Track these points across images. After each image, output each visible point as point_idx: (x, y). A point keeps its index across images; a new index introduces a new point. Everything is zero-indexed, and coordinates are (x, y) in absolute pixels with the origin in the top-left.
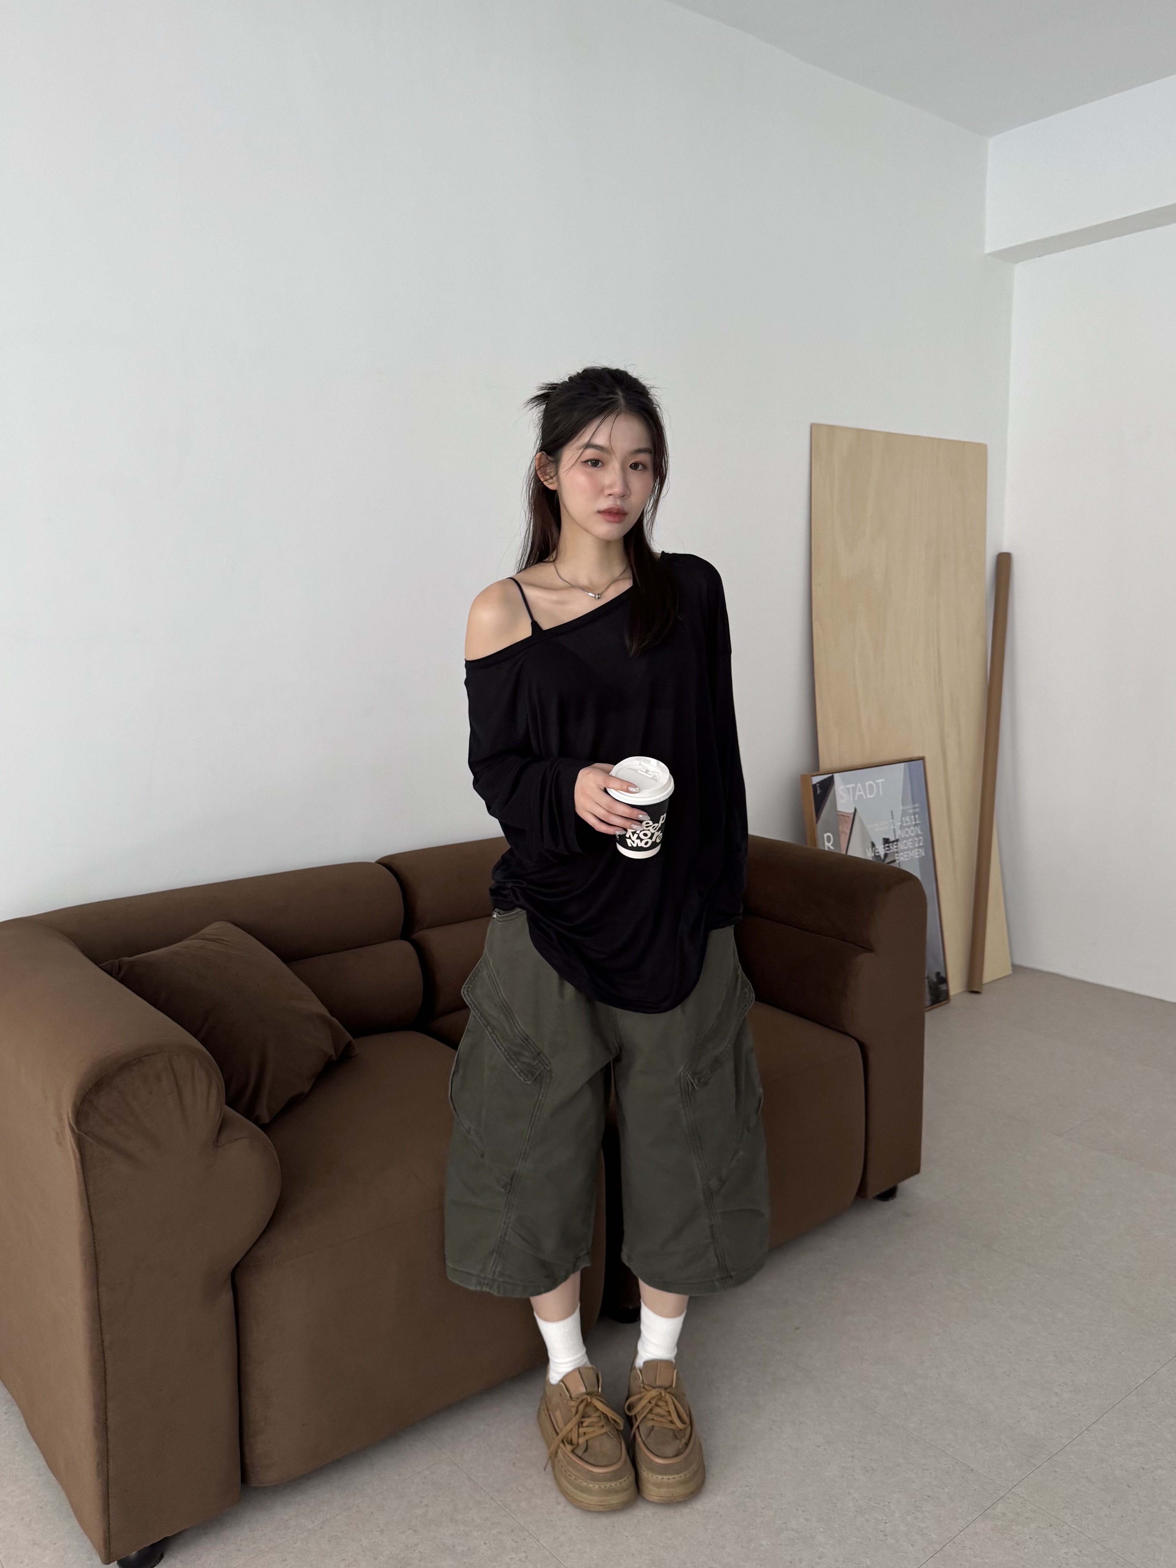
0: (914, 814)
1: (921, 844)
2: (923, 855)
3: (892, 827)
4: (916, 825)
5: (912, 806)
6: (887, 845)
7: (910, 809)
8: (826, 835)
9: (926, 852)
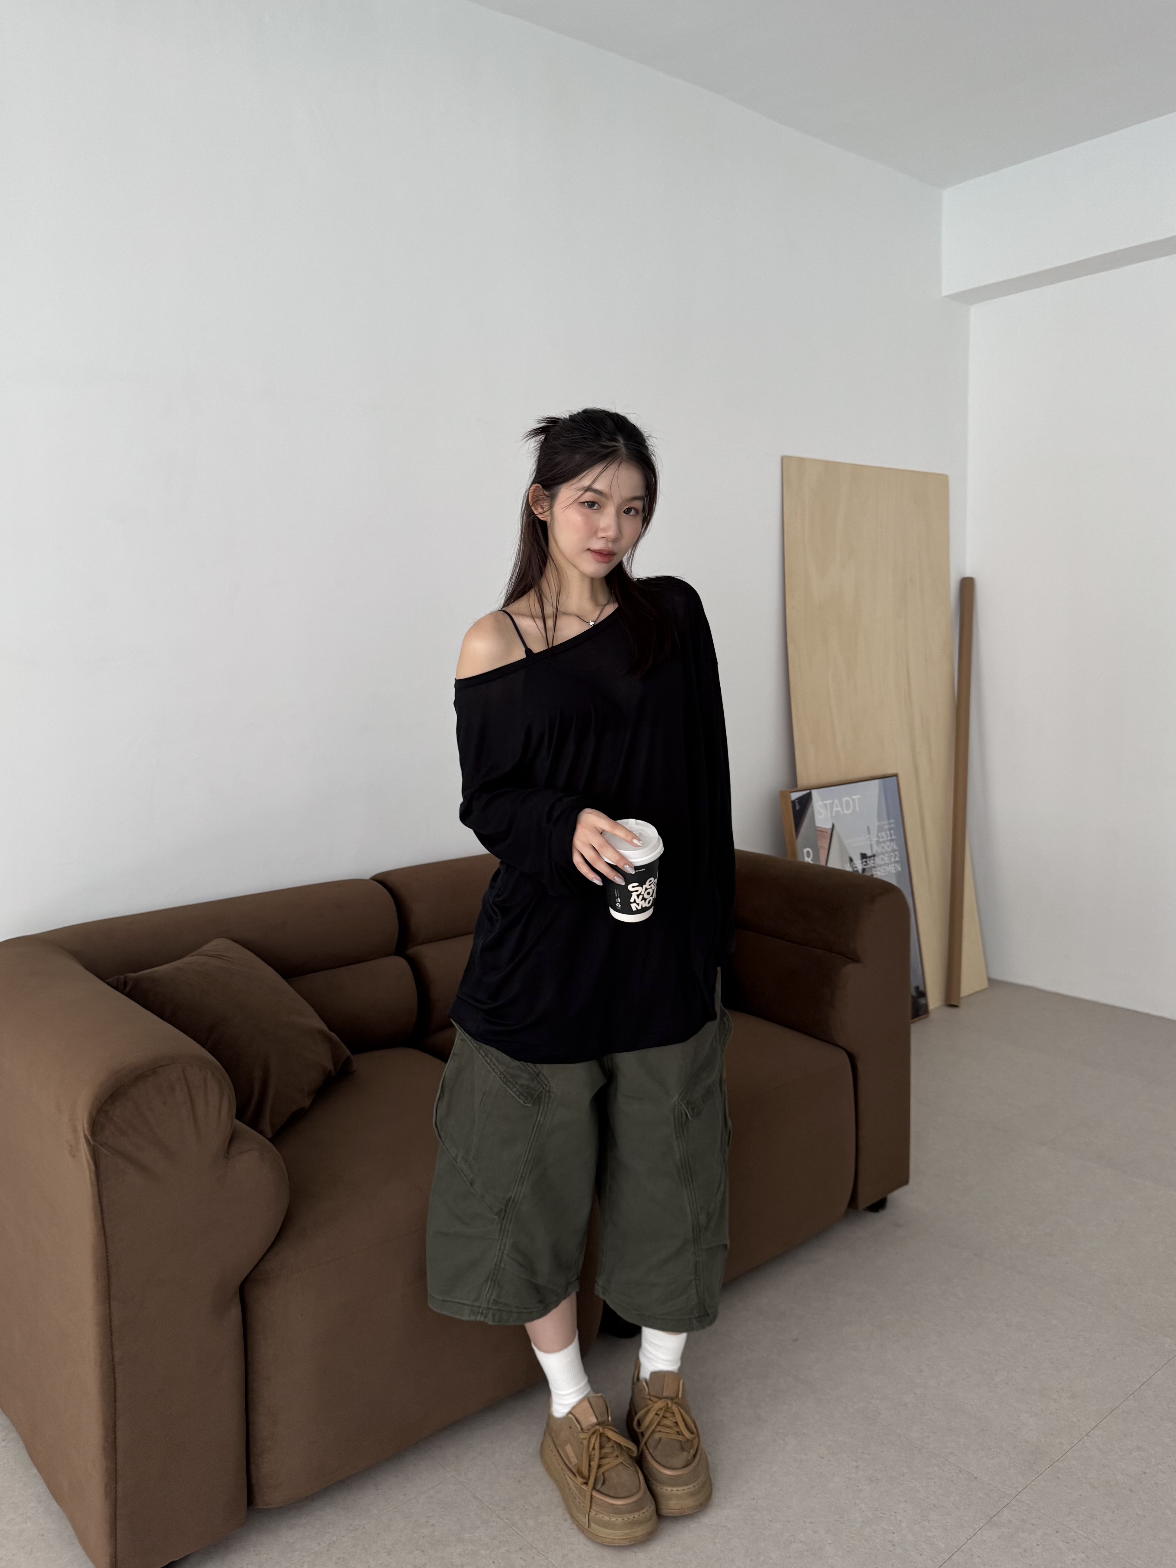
1: (897, 859)
2: (899, 869)
3: (869, 843)
4: (892, 840)
6: (864, 860)
7: (885, 825)
8: (805, 850)
9: (902, 867)
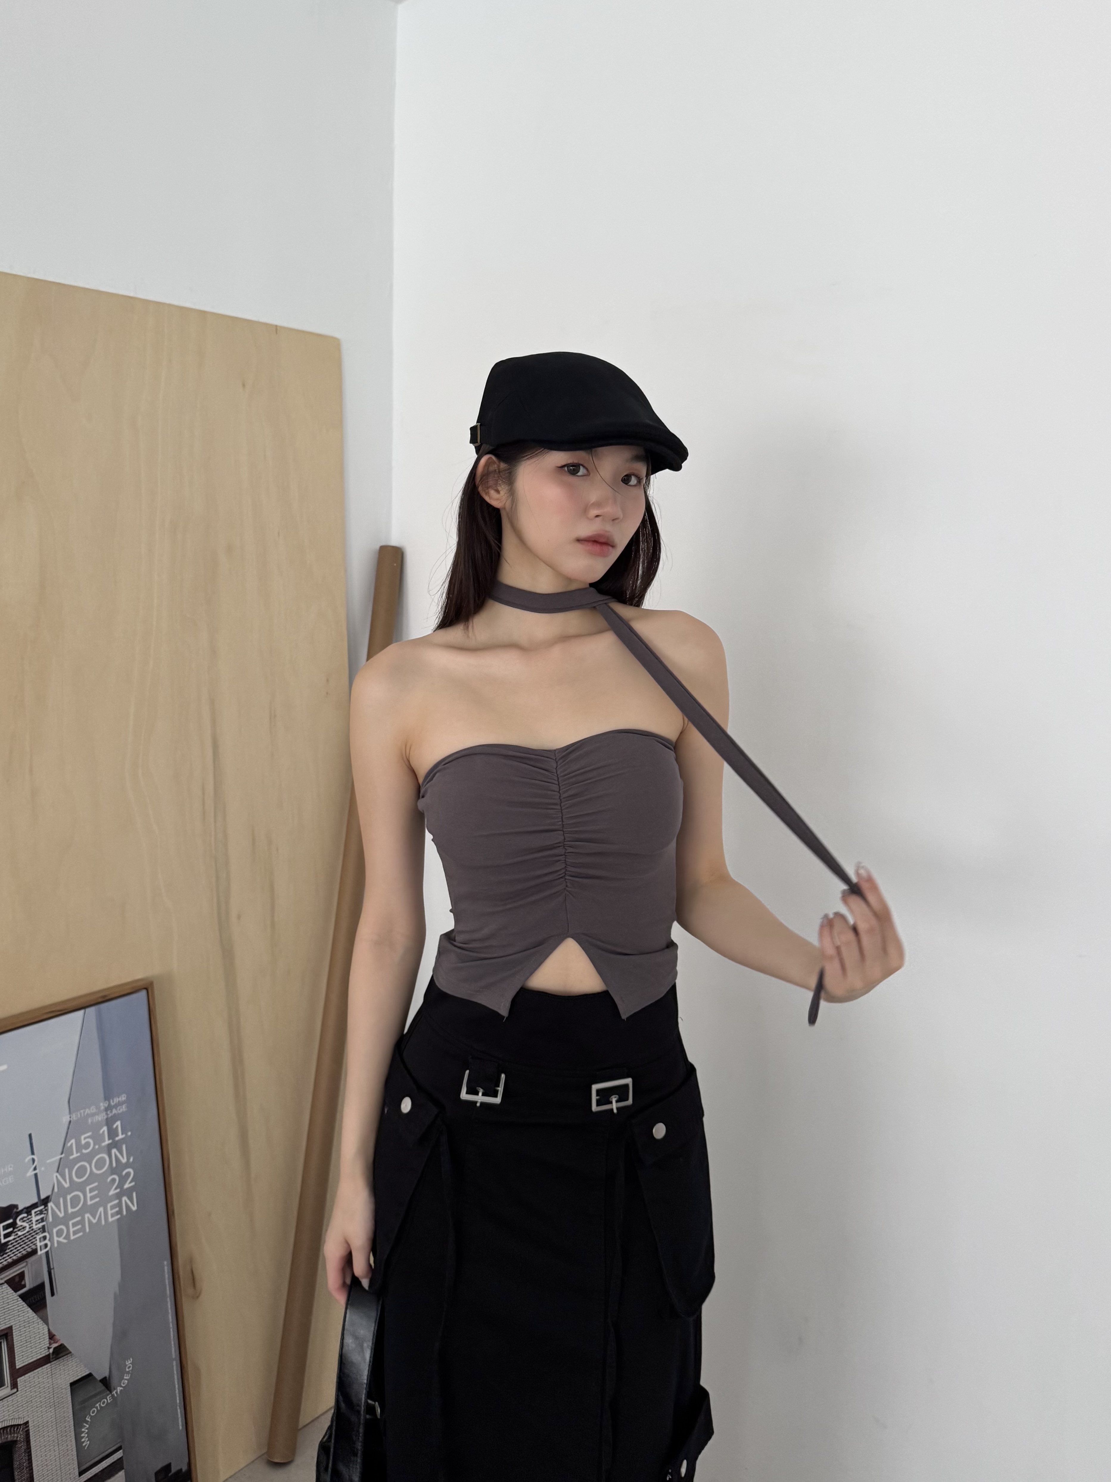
0: (109, 1122)
1: (127, 1186)
2: (134, 1208)
3: (31, 1173)
4: (115, 1145)
5: (103, 1105)
6: (11, 1221)
7: (93, 1115)
